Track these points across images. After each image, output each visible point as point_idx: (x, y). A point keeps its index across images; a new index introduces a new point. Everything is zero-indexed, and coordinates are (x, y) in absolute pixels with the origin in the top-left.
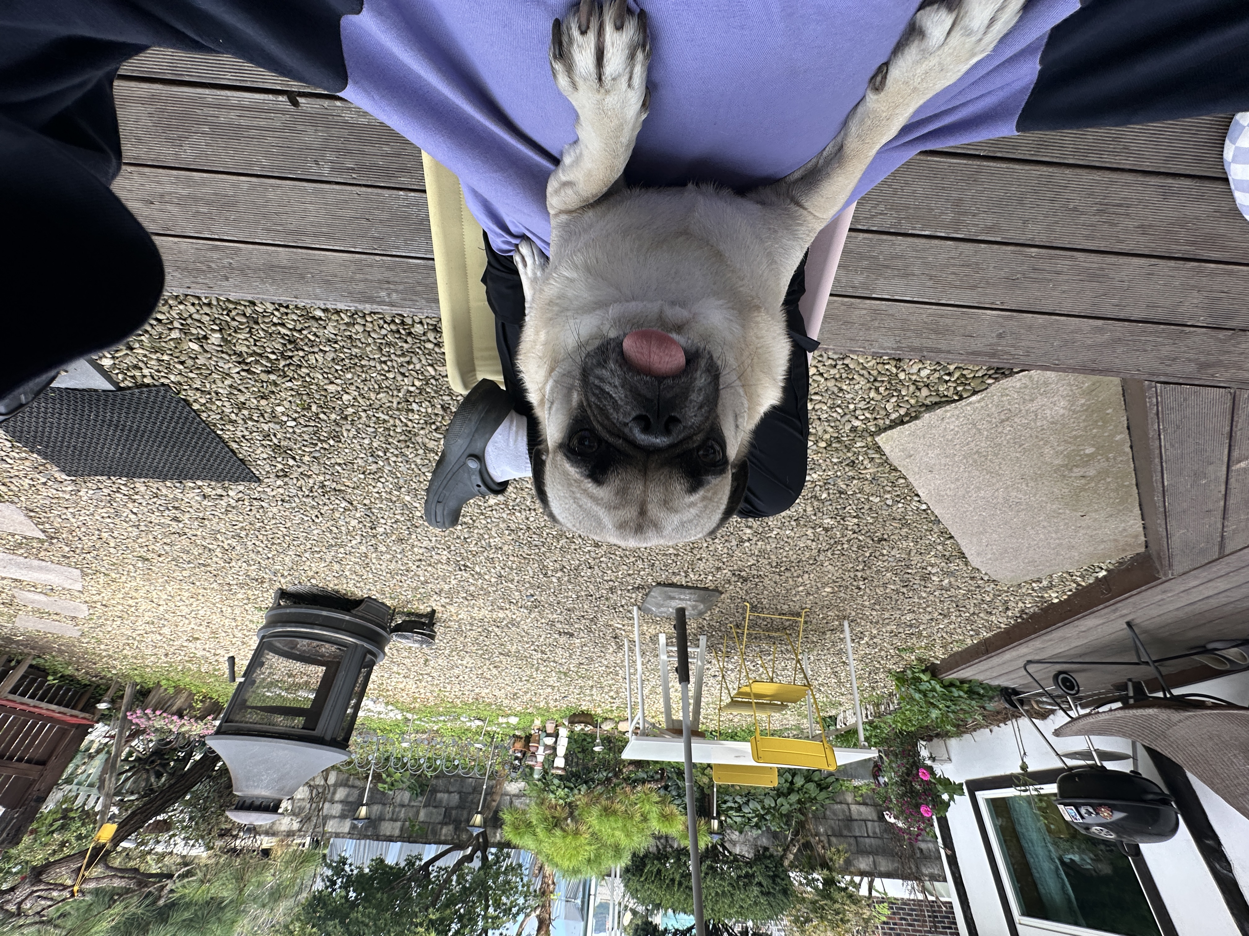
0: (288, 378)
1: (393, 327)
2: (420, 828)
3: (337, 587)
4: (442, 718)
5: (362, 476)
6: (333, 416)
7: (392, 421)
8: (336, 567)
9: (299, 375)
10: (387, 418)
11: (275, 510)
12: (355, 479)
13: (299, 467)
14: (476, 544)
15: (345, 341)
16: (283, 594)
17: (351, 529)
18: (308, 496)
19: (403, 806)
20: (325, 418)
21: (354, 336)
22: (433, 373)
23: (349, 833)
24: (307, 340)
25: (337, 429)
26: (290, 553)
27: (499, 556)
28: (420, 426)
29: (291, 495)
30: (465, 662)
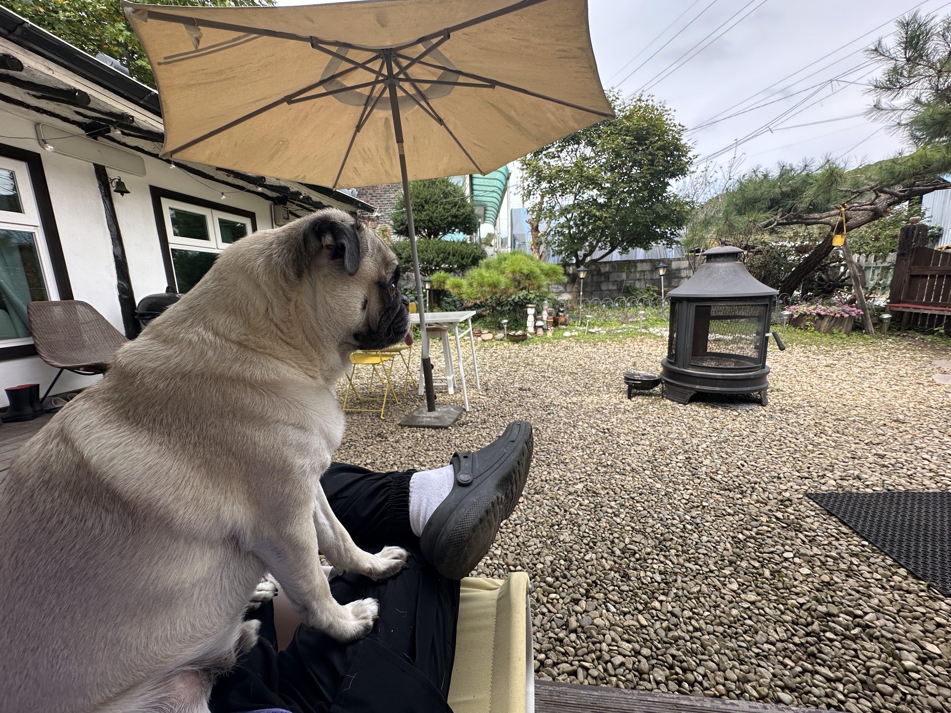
0: (804, 607)
1: (690, 676)
2: (623, 268)
3: (714, 410)
4: (619, 331)
5: (705, 504)
6: (744, 564)
8: (718, 425)
9: (793, 612)
10: (687, 564)
11: (785, 469)
12: (712, 501)
13: (770, 510)
14: (594, 450)
15: (747, 657)
16: (761, 402)
17: (708, 457)
18: (755, 483)
19: (638, 280)
20: (752, 562)
21: (736, 664)
22: (640, 617)
23: (671, 261)
24: (793, 657)
25: (738, 550)
27: (575, 442)
29: (773, 484)
30: (604, 366)
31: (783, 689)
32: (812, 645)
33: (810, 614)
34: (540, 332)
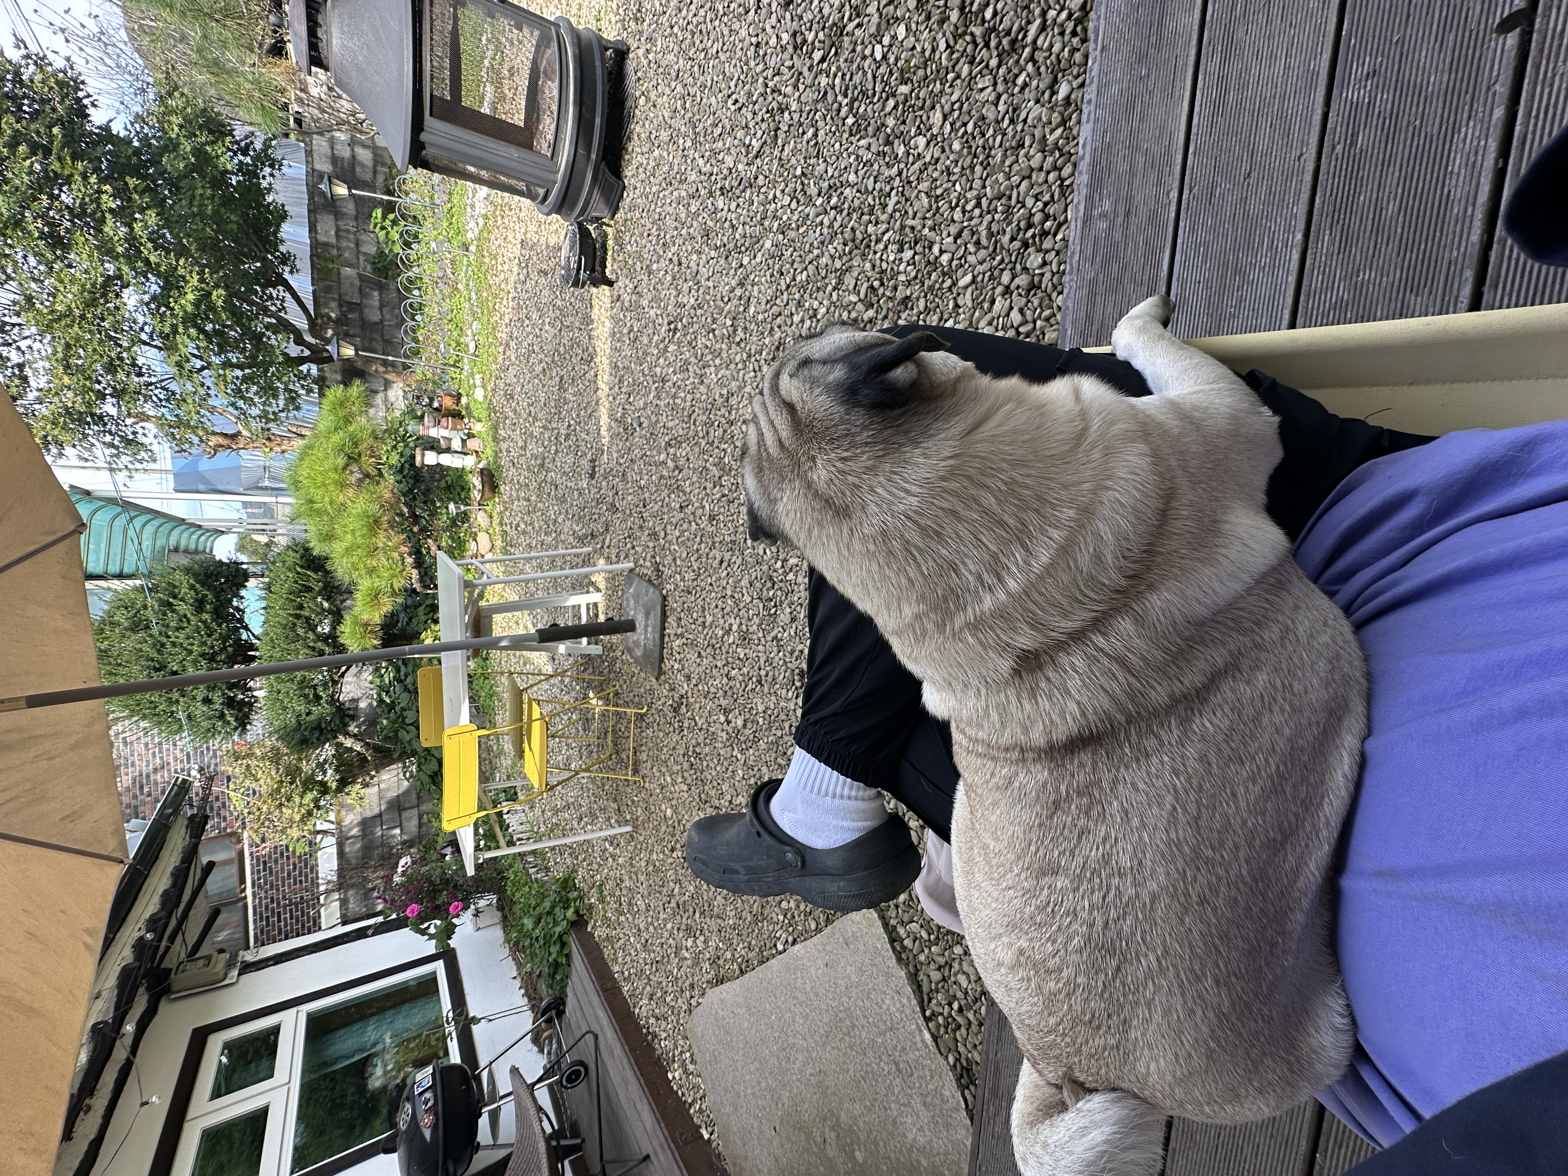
1: (1038, 218)
2: (331, 270)
3: (636, 138)
4: (474, 297)
5: (798, 172)
6: (891, 122)
7: (884, 217)
8: (664, 135)
9: (958, 60)
11: (743, 33)
12: (793, 161)
13: (810, 69)
15: (1014, 137)
16: (622, 54)
17: (720, 157)
18: (767, 86)
19: (357, 245)
20: (888, 108)
21: (1022, 152)
22: (962, 283)
23: (313, 170)
24: (1015, 71)
26: (681, 61)
28: (878, 262)
30: (547, 327)
31: (1054, 93)
32: (1000, 43)
33: (961, 36)
34: (472, 444)
